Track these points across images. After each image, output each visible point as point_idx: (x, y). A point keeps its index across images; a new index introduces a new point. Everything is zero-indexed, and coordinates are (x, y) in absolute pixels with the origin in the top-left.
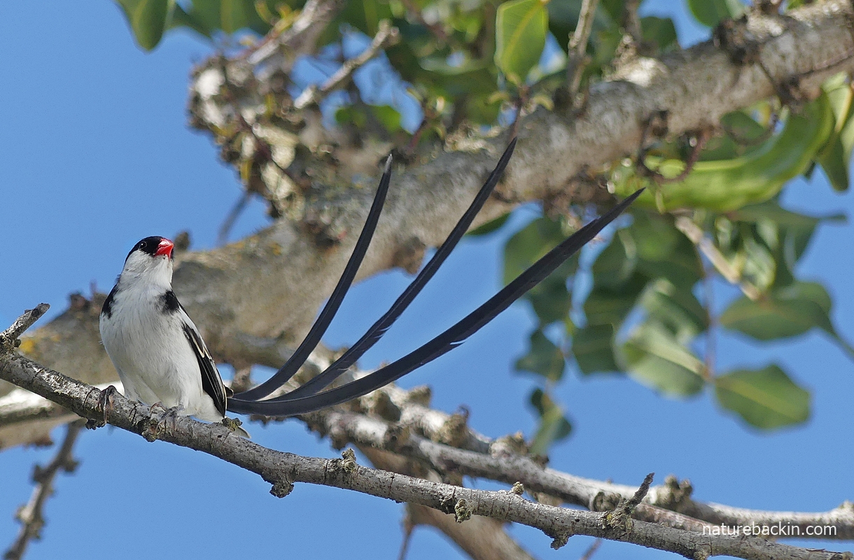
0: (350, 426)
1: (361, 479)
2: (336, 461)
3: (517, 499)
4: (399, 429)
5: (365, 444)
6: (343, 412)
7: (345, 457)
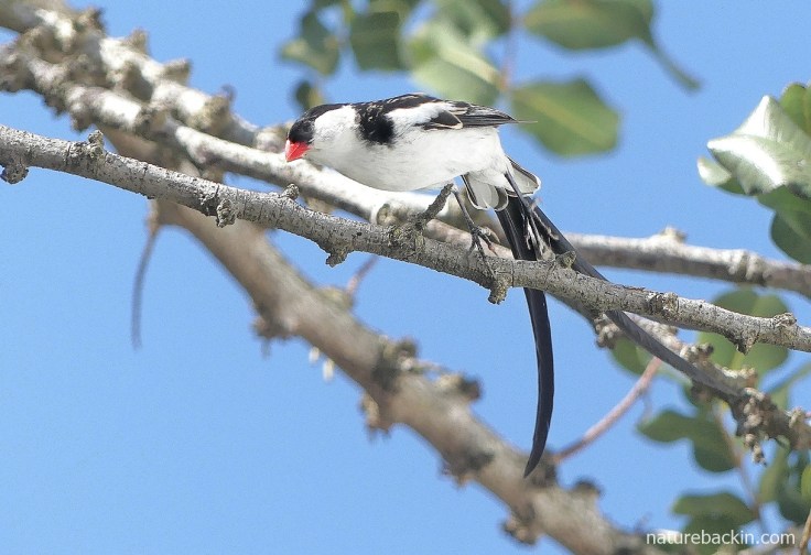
0: (95, 104)
1: (109, 168)
2: (81, 145)
3: (290, 204)
4: (154, 113)
5: (111, 126)
6: (88, 86)
7: (91, 141)
